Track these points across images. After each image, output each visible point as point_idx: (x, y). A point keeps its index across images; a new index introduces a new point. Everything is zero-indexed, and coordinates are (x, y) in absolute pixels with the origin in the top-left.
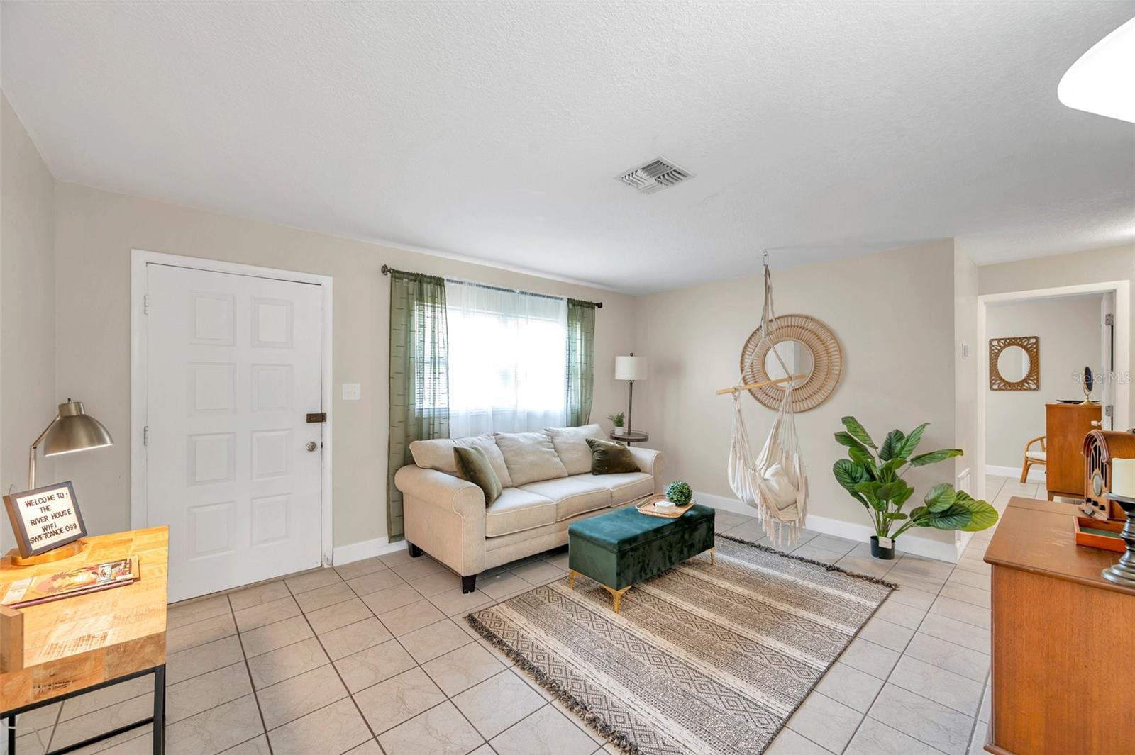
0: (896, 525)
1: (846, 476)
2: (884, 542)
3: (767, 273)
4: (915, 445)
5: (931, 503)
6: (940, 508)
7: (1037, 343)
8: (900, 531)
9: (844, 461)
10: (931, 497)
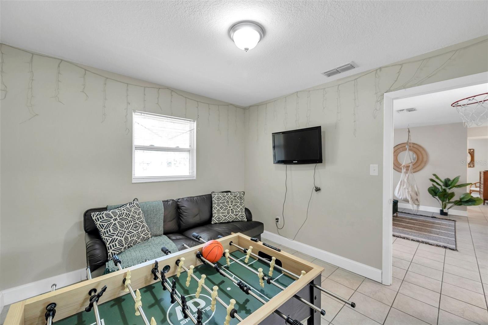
0: (449, 205)
1: (433, 191)
2: (445, 211)
3: (409, 132)
4: (457, 182)
5: (461, 199)
6: (465, 200)
7: (473, 151)
8: (451, 207)
9: (432, 187)
10: (462, 197)
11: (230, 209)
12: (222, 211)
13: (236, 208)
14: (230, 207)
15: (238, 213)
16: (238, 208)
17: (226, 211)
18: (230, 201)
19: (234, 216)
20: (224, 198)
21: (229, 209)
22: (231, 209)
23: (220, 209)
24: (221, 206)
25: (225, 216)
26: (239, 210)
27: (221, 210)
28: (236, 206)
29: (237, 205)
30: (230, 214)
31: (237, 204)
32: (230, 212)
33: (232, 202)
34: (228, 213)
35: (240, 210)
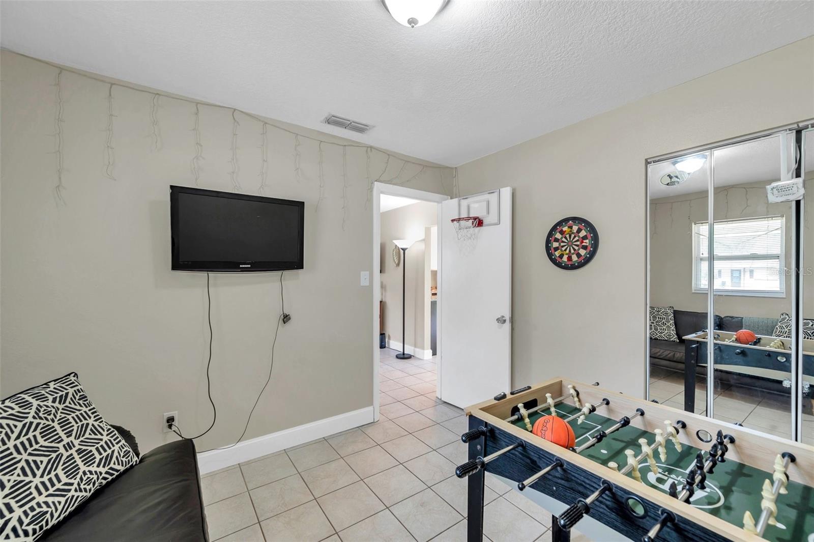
11: (73, 451)
12: (37, 481)
13: (93, 436)
14: (69, 446)
15: (109, 451)
16: (99, 436)
17: (60, 468)
18: (55, 424)
19: (101, 469)
20: (20, 425)
21: (66, 454)
22: (79, 452)
23: (22, 478)
24: (23, 463)
25: (61, 492)
26: (105, 438)
27: (30, 478)
28: (88, 431)
29: (90, 426)
30: (83, 468)
31: (85, 422)
32: (79, 462)
33: (64, 423)
34: (72, 471)
35: (108, 437)
